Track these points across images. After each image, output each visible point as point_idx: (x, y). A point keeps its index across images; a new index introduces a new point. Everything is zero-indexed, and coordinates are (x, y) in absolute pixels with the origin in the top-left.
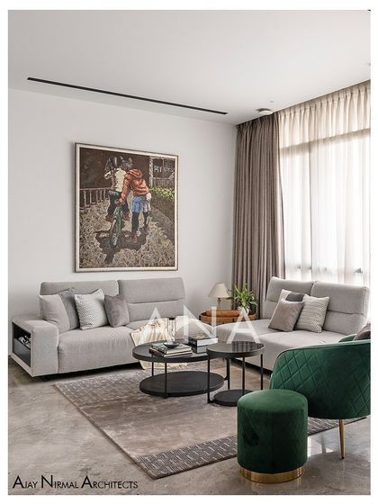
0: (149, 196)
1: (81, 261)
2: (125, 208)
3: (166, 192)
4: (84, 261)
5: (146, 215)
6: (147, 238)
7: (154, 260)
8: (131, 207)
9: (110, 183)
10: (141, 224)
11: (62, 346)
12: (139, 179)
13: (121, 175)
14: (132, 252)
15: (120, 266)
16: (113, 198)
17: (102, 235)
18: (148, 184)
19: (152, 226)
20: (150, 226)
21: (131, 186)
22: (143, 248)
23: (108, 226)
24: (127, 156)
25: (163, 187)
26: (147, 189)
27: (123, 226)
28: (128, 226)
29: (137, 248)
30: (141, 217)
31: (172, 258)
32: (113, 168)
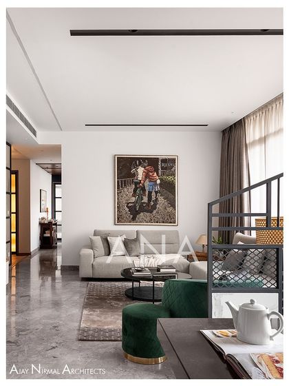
0: (158, 182)
1: (118, 219)
2: (143, 189)
3: (170, 178)
4: (120, 219)
5: (156, 192)
6: (158, 206)
7: (161, 219)
8: (147, 188)
9: (134, 175)
10: (154, 198)
11: (94, 263)
12: (152, 172)
13: (141, 170)
14: (148, 214)
15: (140, 222)
16: (136, 184)
17: (130, 205)
18: (158, 174)
19: (161, 199)
20: (159, 199)
21: (147, 176)
22: (155, 212)
23: (133, 199)
24: (144, 159)
25: (168, 176)
26: (157, 178)
27: (142, 199)
28: (145, 199)
29: (151, 212)
30: (153, 194)
31: (174, 218)
32: (136, 166)
